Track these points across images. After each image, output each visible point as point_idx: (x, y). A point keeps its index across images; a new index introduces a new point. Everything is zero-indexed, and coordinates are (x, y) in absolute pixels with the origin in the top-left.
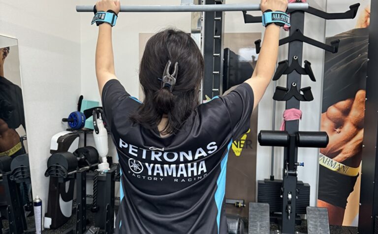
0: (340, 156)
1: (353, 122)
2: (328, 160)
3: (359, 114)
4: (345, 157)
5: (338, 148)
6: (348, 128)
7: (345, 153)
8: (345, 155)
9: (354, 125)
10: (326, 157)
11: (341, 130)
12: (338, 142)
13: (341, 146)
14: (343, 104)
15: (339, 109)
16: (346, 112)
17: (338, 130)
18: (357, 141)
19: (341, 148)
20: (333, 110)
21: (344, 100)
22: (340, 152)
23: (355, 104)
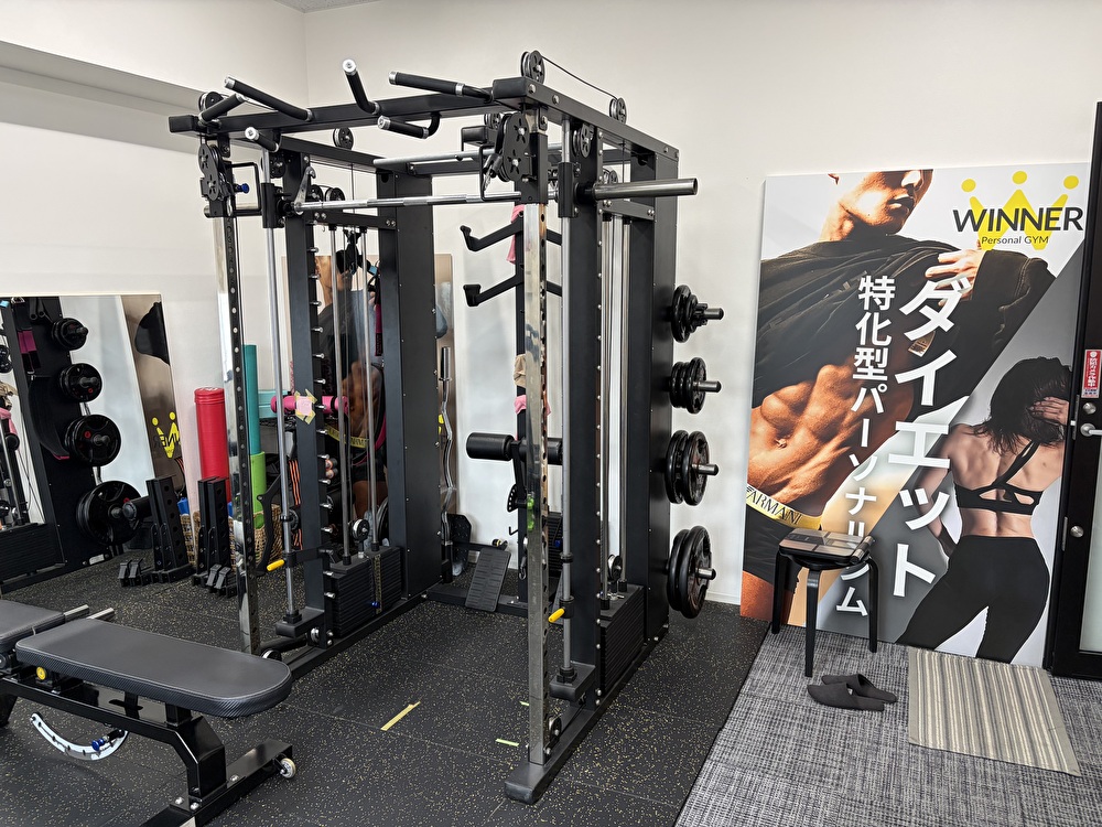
0: (785, 492)
1: (812, 426)
2: (763, 498)
3: (823, 412)
4: (795, 495)
5: (782, 475)
6: (801, 438)
7: (795, 487)
8: (796, 491)
9: (814, 433)
10: (759, 493)
11: (790, 442)
12: (781, 464)
13: (786, 473)
14: (791, 391)
15: (785, 401)
16: (799, 407)
17: (782, 442)
18: (819, 465)
19: (788, 476)
20: (773, 403)
21: (796, 384)
22: (785, 483)
23: (816, 393)
